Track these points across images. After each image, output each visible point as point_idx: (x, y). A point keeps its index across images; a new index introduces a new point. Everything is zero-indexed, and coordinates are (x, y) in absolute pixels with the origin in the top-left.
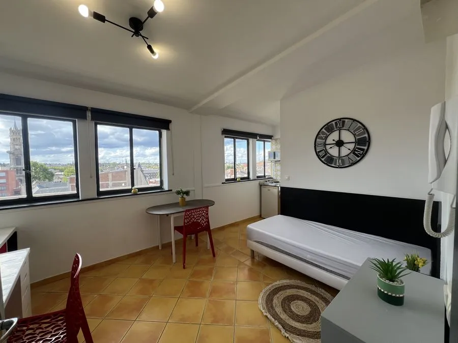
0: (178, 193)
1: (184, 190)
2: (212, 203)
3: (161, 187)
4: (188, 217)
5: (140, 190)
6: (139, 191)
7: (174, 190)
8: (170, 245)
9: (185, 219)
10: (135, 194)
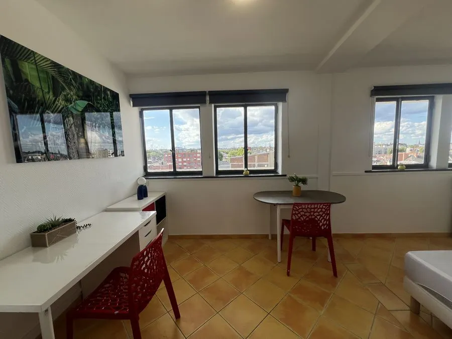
0: (292, 179)
1: (300, 176)
2: (340, 199)
3: (275, 171)
4: (297, 212)
5: (252, 172)
6: (250, 173)
7: (288, 176)
8: (274, 237)
9: (293, 214)
10: (246, 176)
